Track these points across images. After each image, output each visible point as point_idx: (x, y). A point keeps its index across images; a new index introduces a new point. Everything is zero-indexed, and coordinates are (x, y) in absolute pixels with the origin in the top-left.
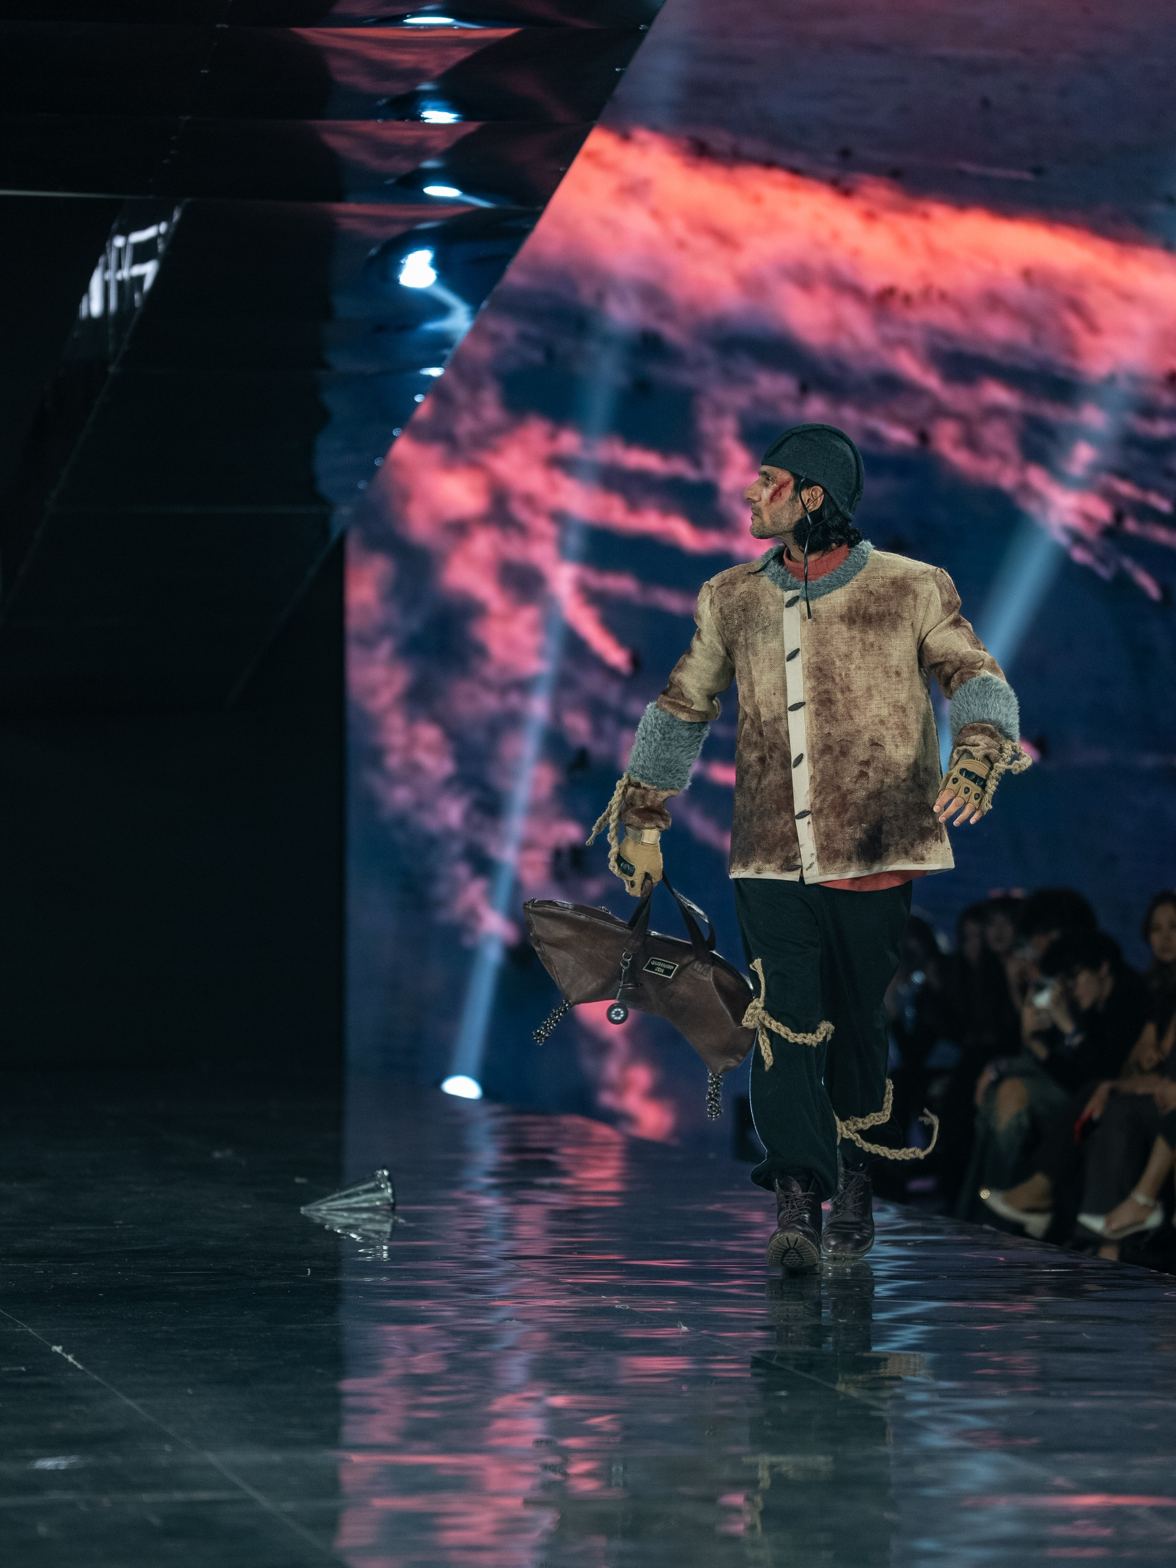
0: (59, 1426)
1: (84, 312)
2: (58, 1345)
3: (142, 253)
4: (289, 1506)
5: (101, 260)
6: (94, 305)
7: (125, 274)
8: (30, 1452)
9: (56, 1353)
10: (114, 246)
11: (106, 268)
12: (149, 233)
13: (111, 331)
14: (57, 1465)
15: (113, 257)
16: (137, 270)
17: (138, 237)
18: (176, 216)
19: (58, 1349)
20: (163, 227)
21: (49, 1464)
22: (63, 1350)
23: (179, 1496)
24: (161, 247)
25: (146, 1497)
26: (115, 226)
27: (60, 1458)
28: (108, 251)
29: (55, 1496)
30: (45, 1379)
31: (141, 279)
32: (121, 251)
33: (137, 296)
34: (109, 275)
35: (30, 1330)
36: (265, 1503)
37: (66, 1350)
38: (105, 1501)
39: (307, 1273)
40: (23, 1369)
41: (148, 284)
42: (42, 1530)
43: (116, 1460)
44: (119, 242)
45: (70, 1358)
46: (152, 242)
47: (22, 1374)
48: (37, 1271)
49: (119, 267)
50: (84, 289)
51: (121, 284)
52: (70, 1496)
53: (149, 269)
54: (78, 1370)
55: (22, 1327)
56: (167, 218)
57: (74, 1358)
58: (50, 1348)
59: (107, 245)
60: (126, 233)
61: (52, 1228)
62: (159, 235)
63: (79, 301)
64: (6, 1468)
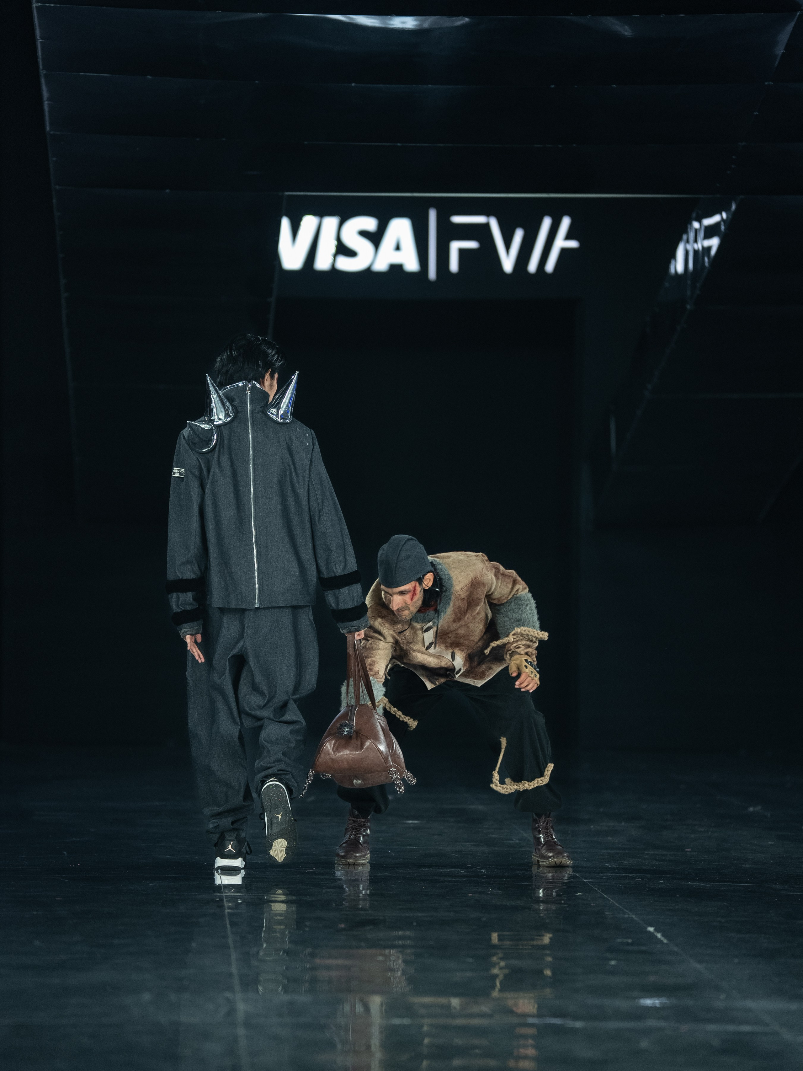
0: (652, 978)
1: (672, 270)
2: (651, 926)
3: (710, 232)
5: (685, 237)
6: (678, 266)
7: (698, 246)
8: (636, 994)
9: (650, 932)
10: (693, 228)
11: (688, 241)
12: (716, 219)
13: (689, 282)
14: (653, 1004)
15: (692, 235)
16: (707, 243)
17: (708, 222)
18: (733, 208)
19: (651, 929)
20: (724, 215)
21: (648, 1002)
22: (655, 930)
23: (731, 1028)
24: (723, 228)
25: (710, 1027)
26: (694, 215)
27: (655, 998)
28: (689, 230)
29: (652, 1023)
30: (643, 948)
31: (709, 248)
32: (696, 230)
33: (706, 260)
34: (689, 246)
35: (634, 916)
36: (787, 1036)
37: (657, 930)
38: (684, 1028)
40: (630, 941)
41: (713, 252)
42: (644, 1044)
43: (689, 1002)
44: (696, 225)
45: (659, 935)
46: (717, 225)
47: (628, 944)
48: (637, 879)
49: (696, 241)
50: (673, 256)
51: (696, 252)
52: (661, 1024)
53: (714, 242)
54: (665, 943)
55: (629, 914)
56: (727, 209)
57: (663, 935)
58: (646, 928)
59: (689, 226)
60: (700, 220)
61: (646, 852)
62: (722, 220)
63: (669, 263)
64: (621, 1003)
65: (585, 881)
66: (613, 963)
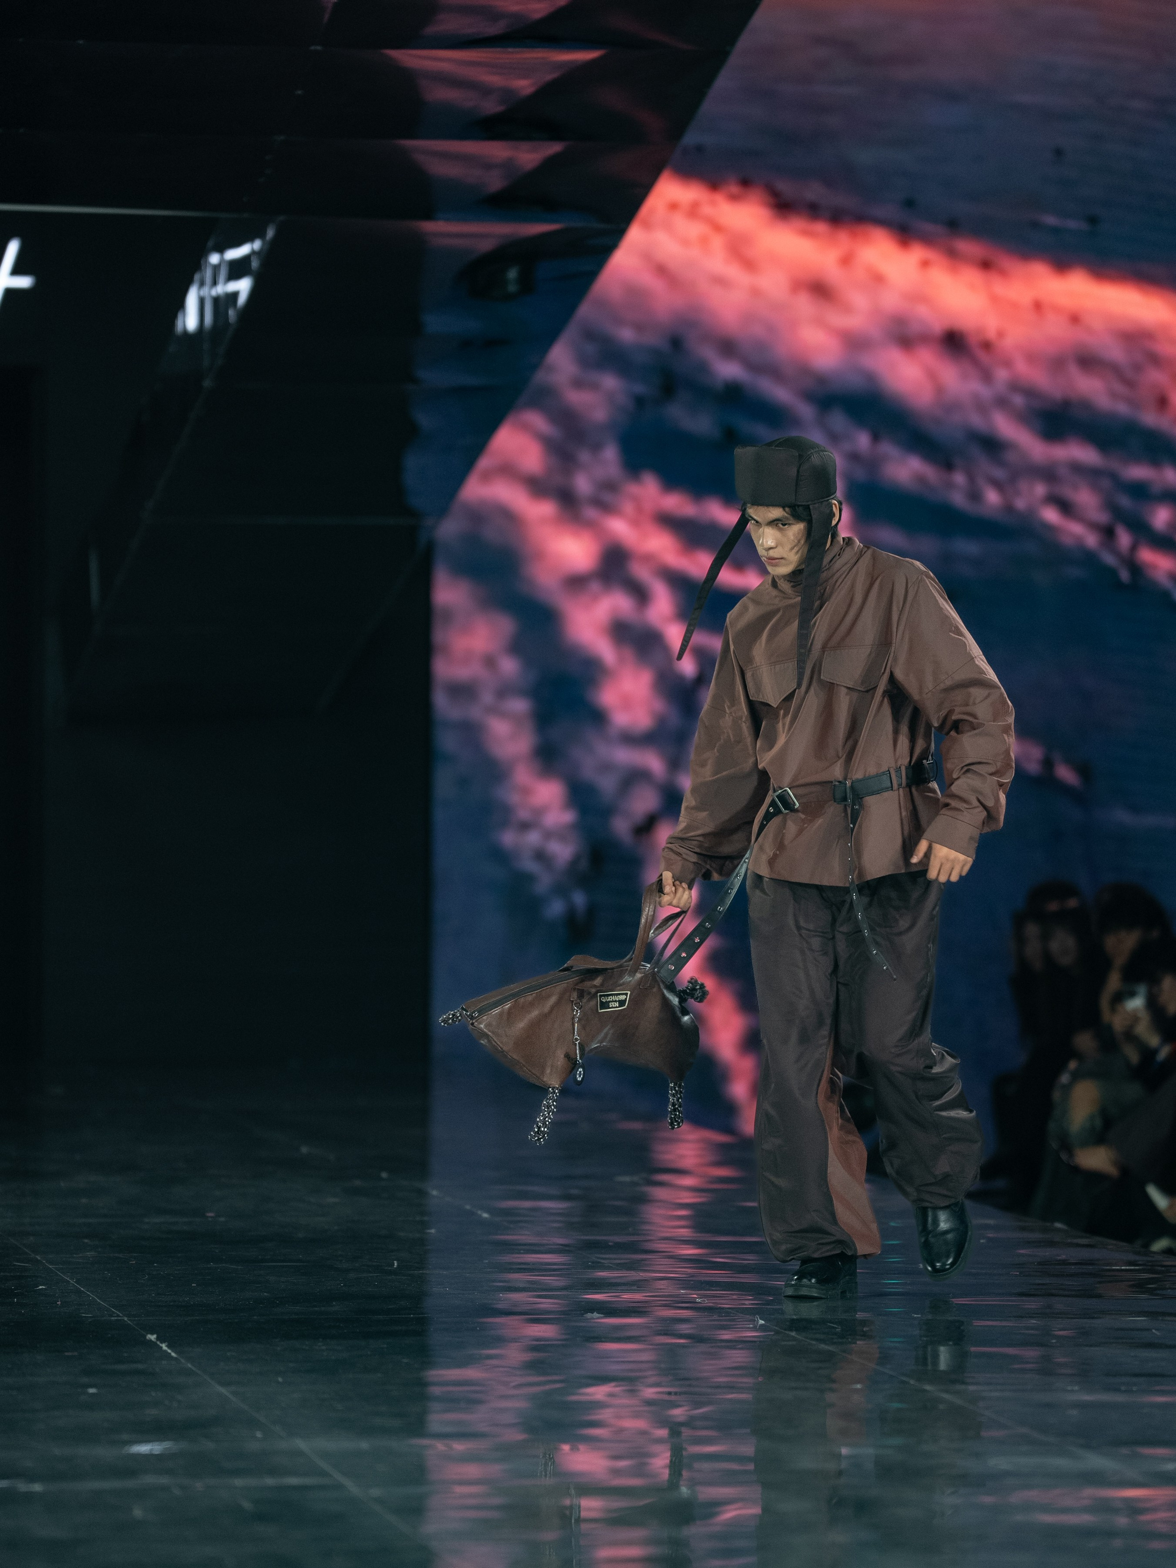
0: (153, 1412)
1: (179, 327)
2: (152, 1334)
3: (237, 270)
4: (375, 1492)
5: (197, 277)
6: (190, 320)
7: (219, 290)
8: (125, 1437)
9: (151, 1340)
10: (210, 263)
11: (202, 284)
12: (244, 250)
13: (206, 346)
14: (151, 1450)
15: (208, 274)
16: (232, 287)
17: (232, 254)
18: (270, 233)
19: (153, 1337)
20: (257, 245)
21: (143, 1449)
22: (158, 1339)
23: (270, 1481)
24: (255, 264)
25: (239, 1482)
26: (210, 243)
27: (154, 1443)
28: (203, 267)
29: (150, 1480)
30: (140, 1366)
31: (235, 295)
32: (216, 268)
33: (231, 313)
34: (205, 291)
35: (126, 1319)
36: (353, 1488)
37: (160, 1339)
38: (199, 1485)
39: (394, 1265)
41: (242, 299)
42: (138, 1513)
43: (209, 1445)
44: (214, 259)
45: (164, 1346)
46: (246, 259)
48: (132, 1261)
49: (215, 283)
50: (180, 305)
51: (216, 300)
52: (164, 1480)
53: (243, 286)
54: (172, 1357)
55: (118, 1316)
56: (261, 235)
57: (168, 1346)
58: (144, 1336)
59: (203, 262)
60: (221, 250)
61: (147, 1220)
62: (253, 252)
63: (174, 317)
64: (103, 1452)
65: (50, 1267)
66: (92, 1391)
